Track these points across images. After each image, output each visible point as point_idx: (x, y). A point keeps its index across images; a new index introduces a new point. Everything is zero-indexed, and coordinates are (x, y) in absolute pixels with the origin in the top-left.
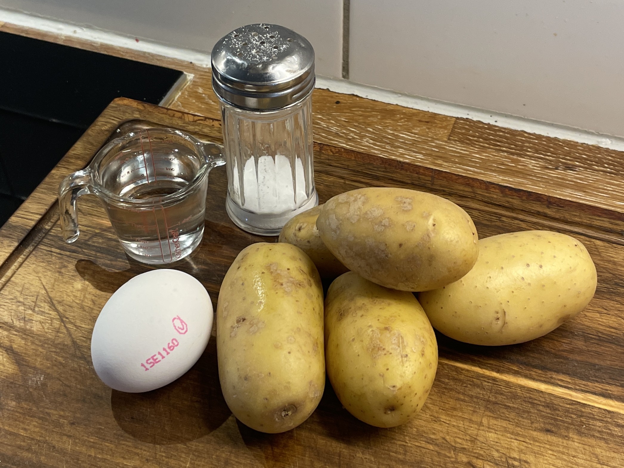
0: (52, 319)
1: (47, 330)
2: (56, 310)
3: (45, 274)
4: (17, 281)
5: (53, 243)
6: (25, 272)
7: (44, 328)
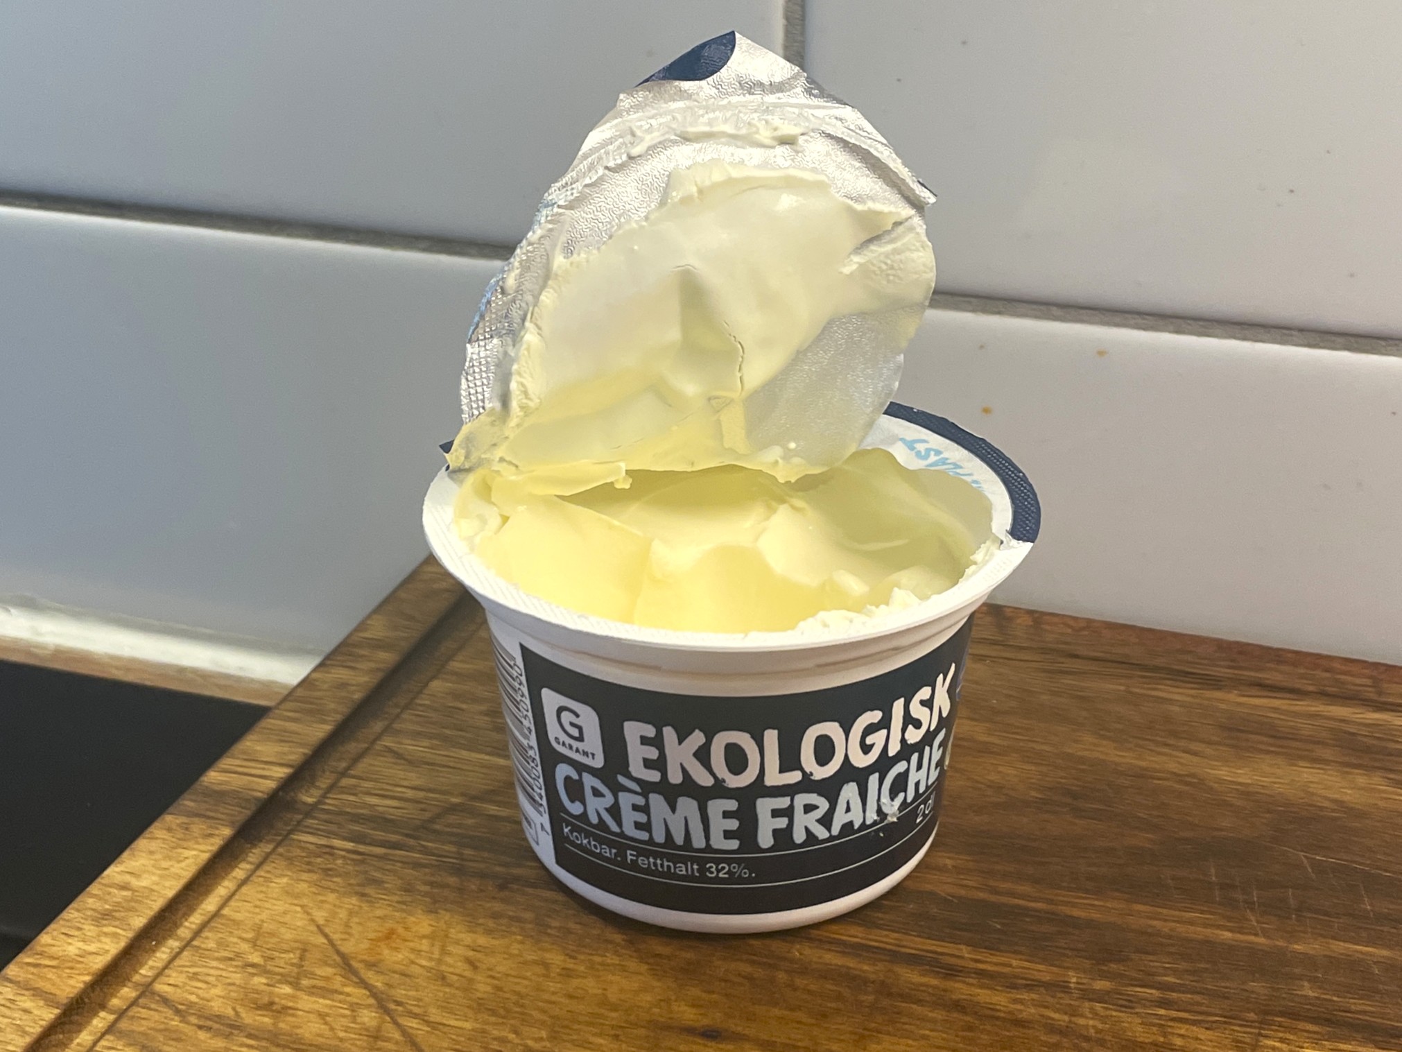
0: (354, 1007)
1: (342, 1034)
2: (364, 984)
3: (320, 898)
4: (238, 916)
5: (334, 828)
6: (261, 896)
7: (332, 1029)
